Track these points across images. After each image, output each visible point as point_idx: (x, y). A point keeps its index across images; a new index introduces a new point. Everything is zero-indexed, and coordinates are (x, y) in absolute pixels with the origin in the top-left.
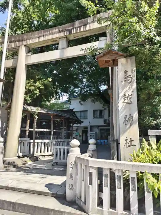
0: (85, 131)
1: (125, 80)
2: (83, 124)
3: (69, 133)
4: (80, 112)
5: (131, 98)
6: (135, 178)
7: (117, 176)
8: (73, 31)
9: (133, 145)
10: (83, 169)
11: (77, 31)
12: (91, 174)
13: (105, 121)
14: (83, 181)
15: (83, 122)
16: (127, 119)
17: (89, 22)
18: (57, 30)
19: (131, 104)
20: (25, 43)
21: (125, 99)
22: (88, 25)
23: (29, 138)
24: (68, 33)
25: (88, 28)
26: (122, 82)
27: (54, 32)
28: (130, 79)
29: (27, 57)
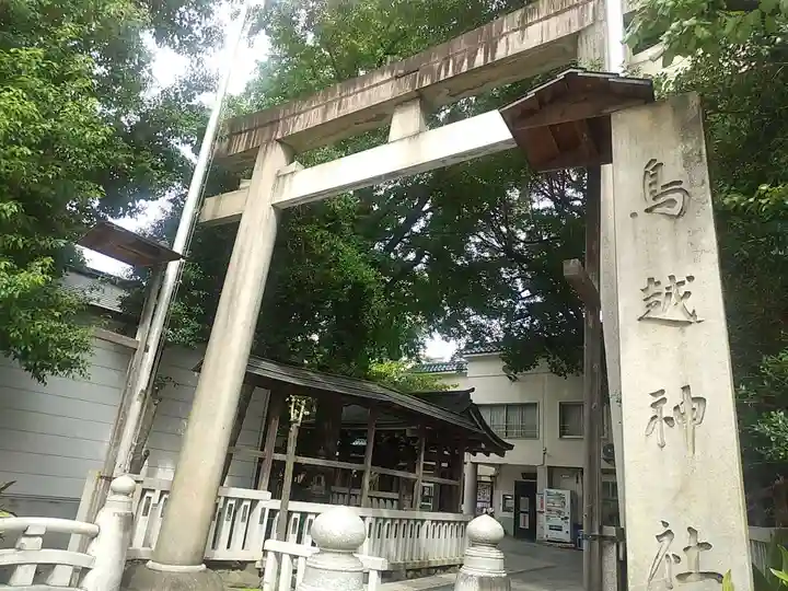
0: (526, 486)
2: (510, 458)
4: (508, 407)
5: (687, 294)
8: (447, 70)
9: (707, 574)
11: (460, 69)
15: (511, 447)
16: (667, 411)
17: (505, 30)
18: (387, 76)
19: (689, 329)
20: (279, 133)
21: (650, 302)
22: (503, 40)
23: (269, 490)
24: (427, 82)
25: (501, 53)
26: (634, 215)
27: (377, 85)
28: (678, 197)
29: (281, 179)
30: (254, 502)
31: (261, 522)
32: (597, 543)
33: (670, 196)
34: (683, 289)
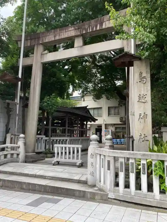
0: (99, 129)
1: (140, 81)
2: (97, 122)
3: (82, 131)
6: (145, 164)
7: (131, 163)
8: (90, 29)
9: (146, 140)
10: (103, 159)
11: (93, 29)
12: (109, 162)
13: (121, 119)
14: (103, 167)
15: (97, 120)
16: (141, 117)
17: (105, 20)
18: (73, 29)
19: (145, 103)
20: (41, 41)
21: (140, 98)
22: (104, 23)
23: (44, 135)
24: (84, 32)
25: (104, 27)
26: (137, 82)
27: (70, 31)
28: (145, 79)
29: (43, 55)
30: (42, 138)
31: (44, 143)
32: (128, 138)
33: (144, 79)
34: (145, 97)
